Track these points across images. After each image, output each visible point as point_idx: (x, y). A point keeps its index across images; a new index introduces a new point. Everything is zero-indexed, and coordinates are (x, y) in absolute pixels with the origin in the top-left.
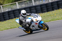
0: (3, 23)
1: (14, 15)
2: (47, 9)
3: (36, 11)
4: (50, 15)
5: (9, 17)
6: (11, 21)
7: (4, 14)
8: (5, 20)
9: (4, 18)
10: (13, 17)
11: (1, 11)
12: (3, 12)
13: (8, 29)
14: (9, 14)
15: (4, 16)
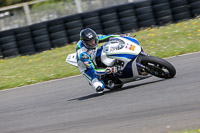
0: (30, 61)
1: (68, 35)
2: (173, 13)
3: (139, 21)
4: (183, 34)
5: (51, 39)
6: (55, 52)
7: (35, 32)
8: (38, 50)
9: (35, 43)
10: (65, 39)
11: (26, 22)
12: (30, 23)
13: (47, 79)
14: (50, 32)
15: (33, 36)
